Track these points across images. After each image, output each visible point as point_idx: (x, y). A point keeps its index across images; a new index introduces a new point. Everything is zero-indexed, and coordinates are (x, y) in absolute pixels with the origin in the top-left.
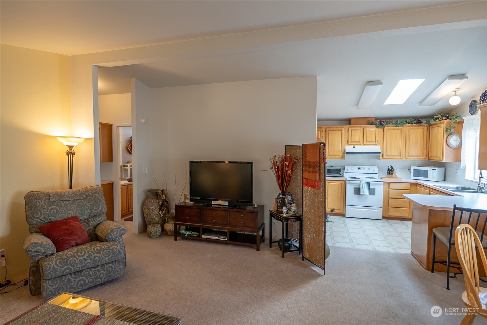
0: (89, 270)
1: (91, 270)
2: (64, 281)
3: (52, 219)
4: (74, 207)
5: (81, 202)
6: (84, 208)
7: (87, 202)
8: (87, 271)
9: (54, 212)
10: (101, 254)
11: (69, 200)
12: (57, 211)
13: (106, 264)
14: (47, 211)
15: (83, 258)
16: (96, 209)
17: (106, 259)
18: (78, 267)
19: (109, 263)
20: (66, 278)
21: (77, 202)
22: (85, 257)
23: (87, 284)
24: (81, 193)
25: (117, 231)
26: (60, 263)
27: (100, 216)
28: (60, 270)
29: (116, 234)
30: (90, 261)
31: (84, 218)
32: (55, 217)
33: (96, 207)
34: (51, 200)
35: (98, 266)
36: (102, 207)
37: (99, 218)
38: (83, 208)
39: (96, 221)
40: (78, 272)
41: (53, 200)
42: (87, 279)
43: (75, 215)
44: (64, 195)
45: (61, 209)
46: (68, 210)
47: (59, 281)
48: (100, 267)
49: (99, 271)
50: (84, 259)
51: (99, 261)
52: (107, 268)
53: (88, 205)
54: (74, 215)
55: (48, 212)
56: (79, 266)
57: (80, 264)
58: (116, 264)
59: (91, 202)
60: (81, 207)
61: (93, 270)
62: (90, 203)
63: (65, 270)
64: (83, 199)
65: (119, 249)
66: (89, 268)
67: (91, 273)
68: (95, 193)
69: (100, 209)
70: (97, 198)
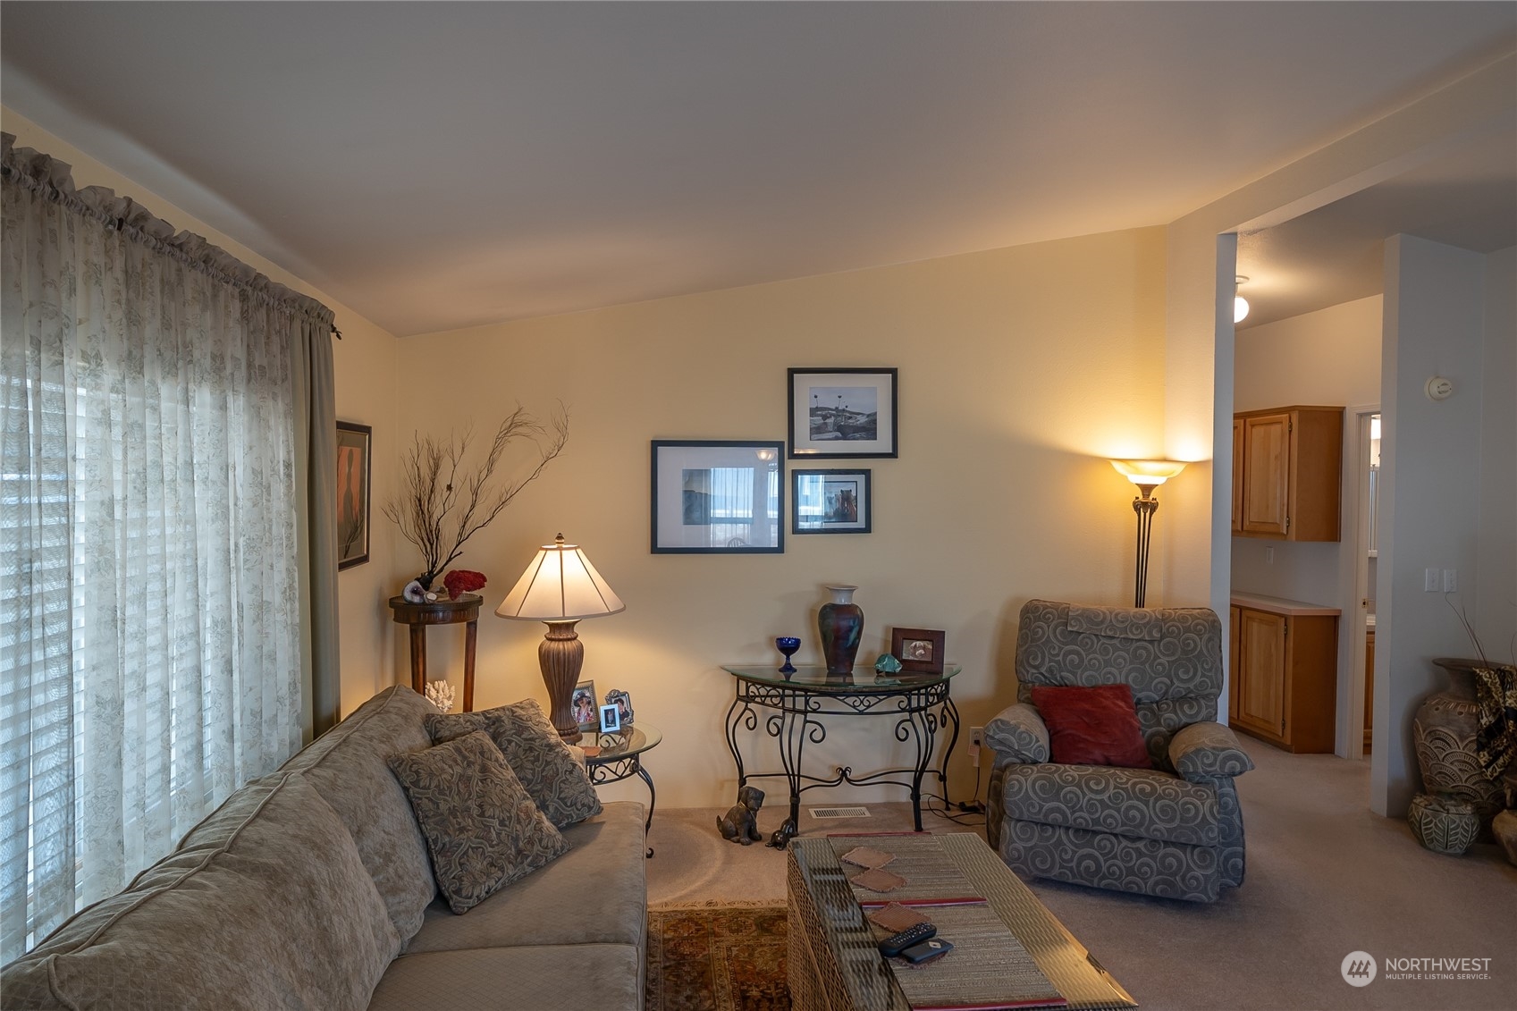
0: (1113, 838)
1: (1120, 843)
2: (1048, 839)
3: (1067, 678)
4: (1125, 660)
5: (1145, 648)
6: (1151, 666)
7: (1160, 651)
8: (1109, 840)
9: (1072, 661)
10: (1147, 806)
11: (1112, 638)
12: (1082, 660)
13: (1165, 842)
14: (1058, 655)
15: (1098, 797)
16: (1185, 677)
17: (1161, 826)
18: (1084, 818)
19: (1174, 844)
20: (1054, 833)
21: (1135, 645)
22: (1105, 797)
23: (1104, 877)
24: (1148, 623)
25: (1216, 757)
26: (1042, 787)
27: (1195, 704)
28: (1041, 807)
29: (1211, 765)
30: (1115, 814)
31: (1147, 697)
32: (1074, 674)
33: (1187, 672)
34: (1069, 629)
35: (1140, 838)
36: (1203, 675)
37: (1191, 707)
38: (1147, 666)
39: (1180, 715)
40: (1085, 832)
41: (1075, 629)
42: (1106, 861)
43: (1123, 682)
44: (1102, 622)
45: (1091, 656)
46: (1108, 663)
47: (1037, 834)
48: (1145, 845)
49: (1140, 854)
50: (1101, 802)
51: (1141, 824)
52: (1165, 856)
53: (1164, 660)
54: (1121, 680)
55: (1060, 658)
56: (1086, 815)
57: (1089, 812)
58: (1195, 857)
59: (1173, 654)
60: (1143, 663)
61: (1125, 843)
62: (1168, 655)
63: (1052, 810)
64: (1151, 642)
65: (1204, 814)
66: (1116, 835)
67: (1118, 849)
68: (1187, 630)
69: (1198, 679)
70: (1192, 645)
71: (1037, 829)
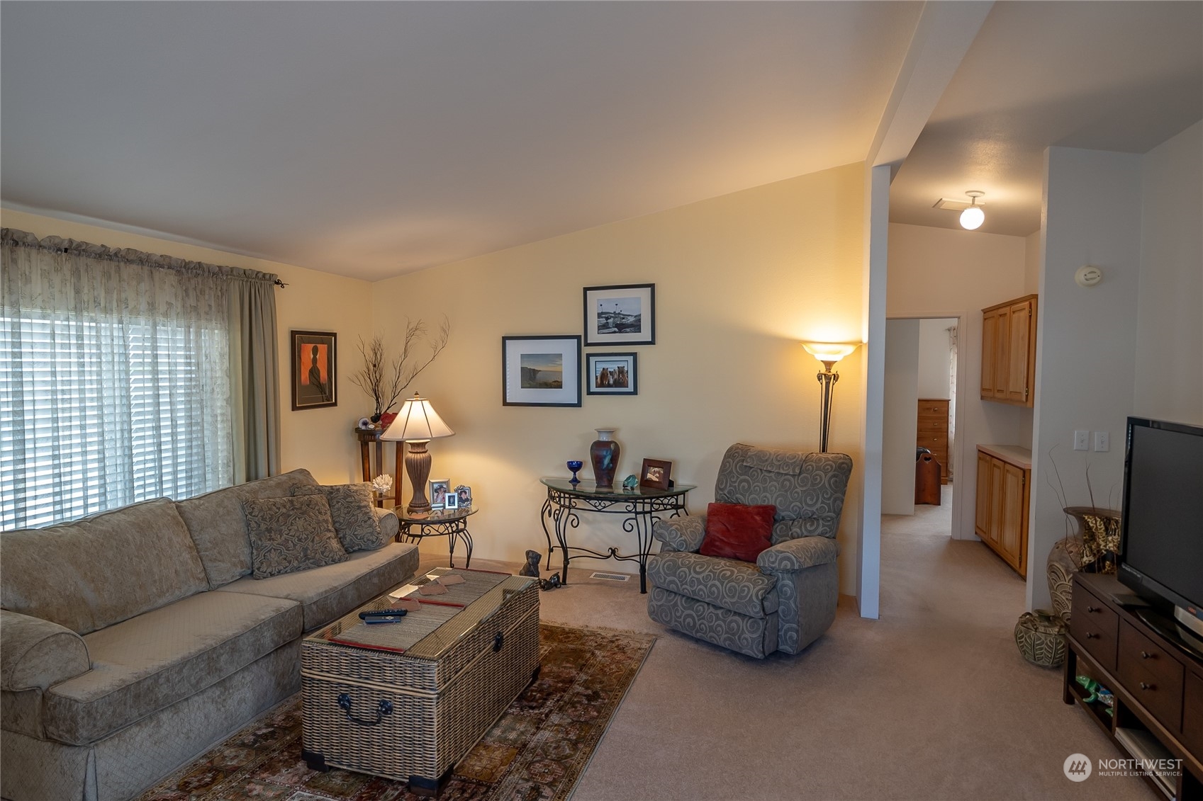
0: (706, 606)
1: (709, 609)
2: (670, 601)
3: (741, 500)
4: (776, 488)
5: (789, 480)
6: (791, 493)
7: (798, 483)
8: (703, 606)
9: (744, 487)
10: (722, 586)
11: (770, 472)
12: (749, 487)
13: (735, 613)
14: (735, 482)
15: (697, 576)
16: (810, 503)
17: (728, 600)
18: (687, 589)
19: (739, 614)
20: (675, 597)
21: (783, 478)
22: (700, 577)
23: (697, 632)
24: (794, 462)
26: (668, 567)
27: (815, 522)
28: (665, 579)
30: (704, 589)
31: (788, 516)
32: (744, 496)
33: (812, 500)
34: (745, 464)
35: (721, 608)
36: (823, 502)
37: (811, 526)
38: (789, 493)
39: (803, 530)
40: (692, 600)
41: (748, 465)
42: (699, 620)
43: (774, 504)
44: (767, 460)
45: (755, 484)
46: (765, 490)
47: (665, 597)
48: (722, 613)
49: (718, 618)
50: (698, 579)
51: (718, 597)
52: (731, 622)
53: (799, 489)
54: (772, 502)
55: (736, 484)
56: (688, 587)
57: (690, 586)
58: (748, 625)
59: (805, 485)
60: (786, 491)
61: (712, 609)
62: (802, 487)
63: (672, 582)
64: (793, 476)
65: (752, 595)
66: (708, 604)
67: (706, 614)
68: (818, 468)
69: (819, 505)
70: (819, 480)
71: (666, 594)
